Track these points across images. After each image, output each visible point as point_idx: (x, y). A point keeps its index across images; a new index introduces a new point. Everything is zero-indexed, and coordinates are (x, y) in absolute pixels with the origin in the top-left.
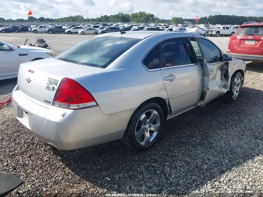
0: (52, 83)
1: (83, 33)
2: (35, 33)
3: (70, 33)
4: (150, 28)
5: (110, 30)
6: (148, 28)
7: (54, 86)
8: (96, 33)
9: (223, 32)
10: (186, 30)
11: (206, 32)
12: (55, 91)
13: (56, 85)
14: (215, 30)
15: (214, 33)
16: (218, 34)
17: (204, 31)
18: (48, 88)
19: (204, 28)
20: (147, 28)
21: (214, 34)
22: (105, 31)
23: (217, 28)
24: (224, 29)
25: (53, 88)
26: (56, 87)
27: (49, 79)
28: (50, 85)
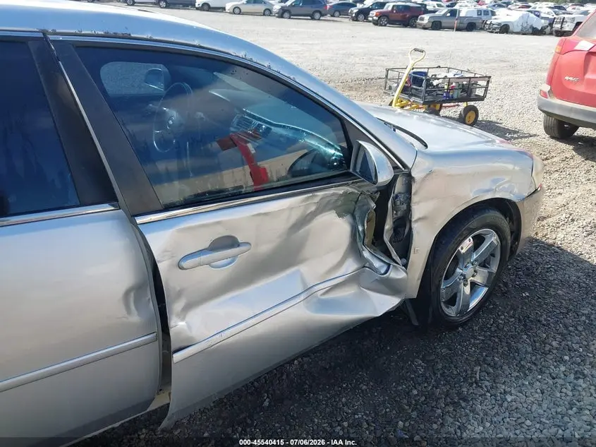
1: (237, 11)
2: (128, 5)
3: (206, 7)
4: (402, 6)
5: (301, 7)
6: (398, 6)
8: (267, 12)
10: (495, 15)
11: (548, 22)
14: (573, 19)
15: (568, 27)
17: (543, 21)
19: (548, 13)
20: (394, 6)
21: (567, 29)
22: (289, 8)
23: (581, 14)
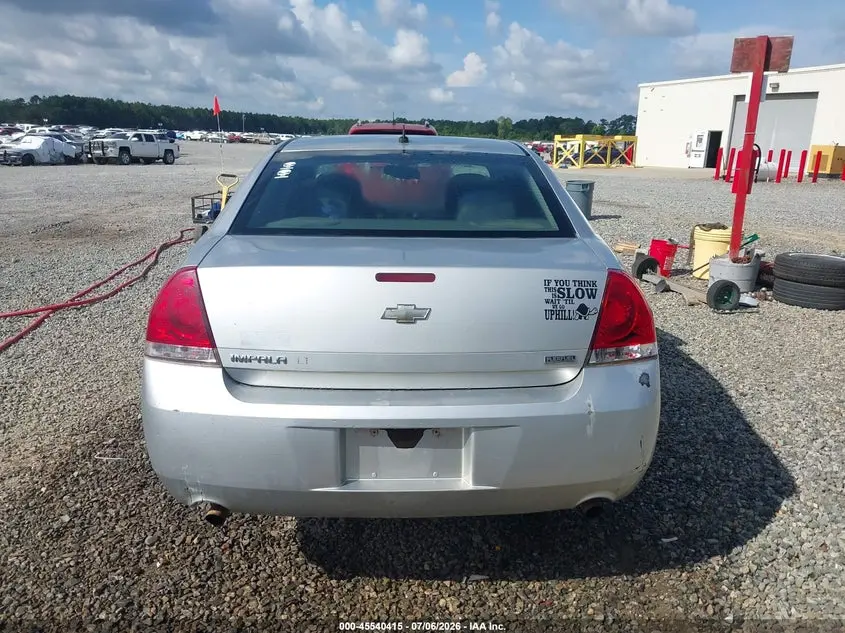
0: (572, 292)
7: (586, 301)
9: (139, 149)
11: (80, 148)
12: (593, 320)
13: (592, 296)
14: (114, 143)
15: (112, 152)
16: (126, 158)
17: (74, 147)
18: (555, 314)
21: (111, 155)
24: (141, 140)
25: (583, 309)
26: (595, 304)
27: (553, 285)
28: (562, 302)
